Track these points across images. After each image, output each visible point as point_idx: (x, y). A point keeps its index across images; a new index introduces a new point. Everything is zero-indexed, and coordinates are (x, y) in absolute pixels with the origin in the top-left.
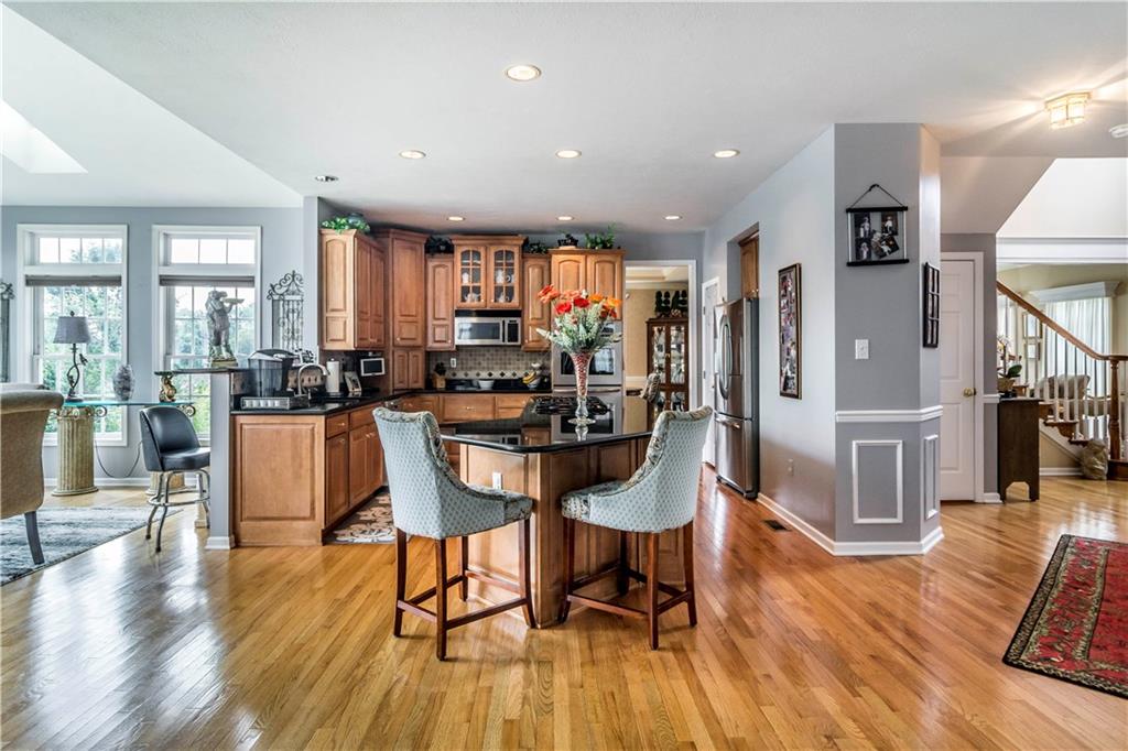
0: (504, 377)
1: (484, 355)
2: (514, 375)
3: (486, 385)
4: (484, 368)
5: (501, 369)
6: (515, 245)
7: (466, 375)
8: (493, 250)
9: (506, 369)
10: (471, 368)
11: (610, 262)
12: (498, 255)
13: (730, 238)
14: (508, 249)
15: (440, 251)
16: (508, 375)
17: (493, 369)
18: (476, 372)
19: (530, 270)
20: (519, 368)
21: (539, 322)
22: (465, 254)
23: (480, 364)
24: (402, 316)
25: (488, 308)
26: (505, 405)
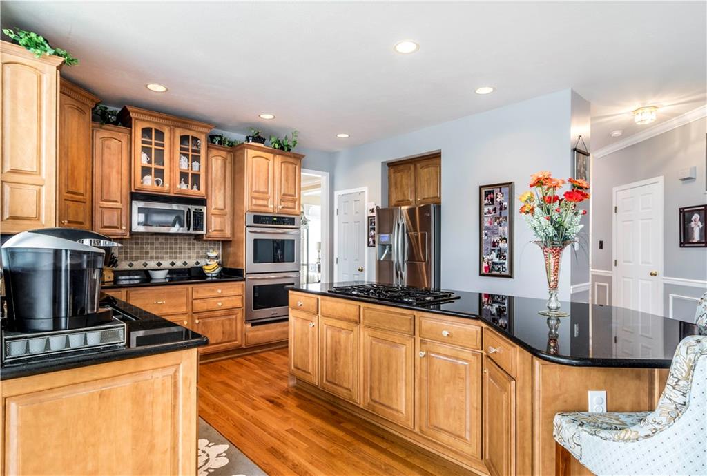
0: (174, 267)
1: (152, 244)
2: (185, 263)
3: (160, 276)
4: (151, 258)
5: (170, 258)
6: (202, 133)
7: (131, 265)
8: (179, 133)
9: (176, 258)
10: (137, 258)
11: (292, 163)
12: (184, 139)
13: (385, 160)
14: (195, 135)
15: (109, 122)
16: (179, 264)
17: (162, 258)
18: (143, 262)
19: (214, 159)
20: (189, 257)
21: (222, 212)
22: (146, 132)
23: (147, 253)
24: (69, 192)
25: (172, 194)
26: (200, 295)
